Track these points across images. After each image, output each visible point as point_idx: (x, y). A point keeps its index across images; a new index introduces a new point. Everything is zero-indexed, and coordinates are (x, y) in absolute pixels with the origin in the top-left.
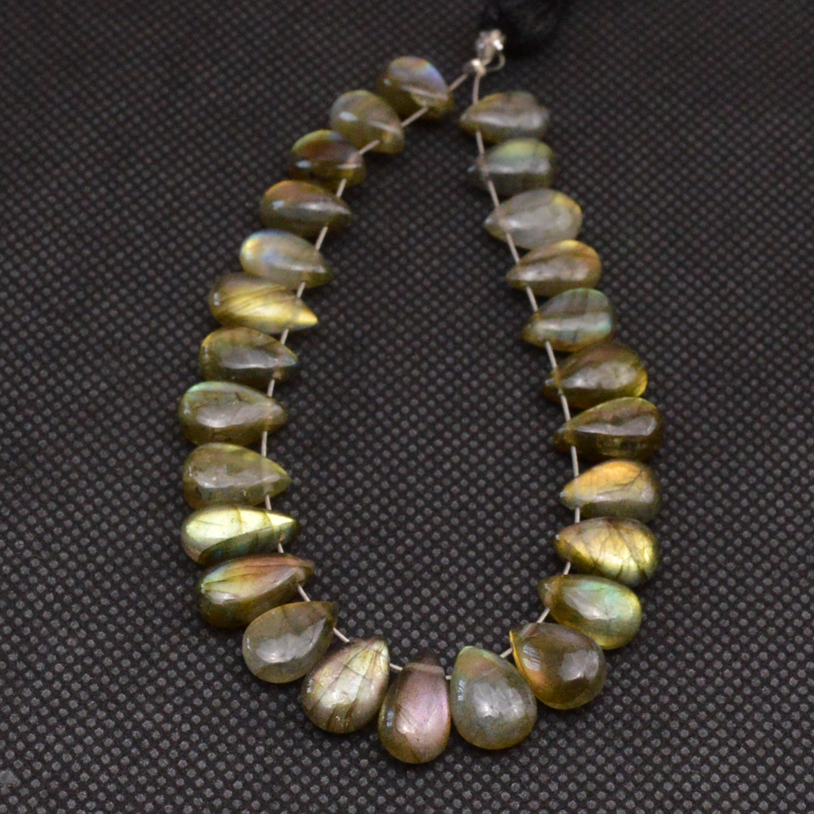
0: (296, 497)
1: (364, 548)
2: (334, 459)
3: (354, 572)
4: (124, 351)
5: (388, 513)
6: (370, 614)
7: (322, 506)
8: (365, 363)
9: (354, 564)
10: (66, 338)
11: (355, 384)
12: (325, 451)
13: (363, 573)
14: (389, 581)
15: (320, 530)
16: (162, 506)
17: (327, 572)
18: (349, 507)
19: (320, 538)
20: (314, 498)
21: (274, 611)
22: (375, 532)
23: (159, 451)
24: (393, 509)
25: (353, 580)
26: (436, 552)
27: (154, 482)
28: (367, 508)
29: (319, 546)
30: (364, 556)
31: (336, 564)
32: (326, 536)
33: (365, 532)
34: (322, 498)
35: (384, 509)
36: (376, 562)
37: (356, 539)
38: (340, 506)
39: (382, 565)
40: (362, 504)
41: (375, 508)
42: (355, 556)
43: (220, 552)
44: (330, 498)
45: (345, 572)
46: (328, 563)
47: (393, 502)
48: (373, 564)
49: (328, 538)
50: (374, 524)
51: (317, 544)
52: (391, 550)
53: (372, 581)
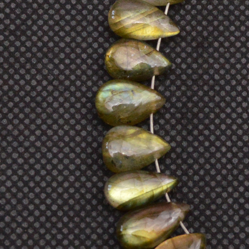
0: (173, 156)
1: (218, 190)
2: (196, 127)
3: (213, 207)
4: (56, 56)
5: (232, 163)
6: (225, 236)
7: (190, 161)
8: (211, 55)
9: (213, 202)
10: (17, 49)
12: (190, 121)
13: (219, 207)
14: (236, 212)
15: (190, 178)
16: (89, 167)
17: (196, 208)
18: (207, 161)
19: (190, 184)
20: (185, 156)
21: (166, 242)
22: (225, 178)
23: (84, 128)
24: (235, 161)
25: (213, 212)
27: (83, 150)
28: (219, 160)
29: (190, 190)
30: (219, 195)
31: (202, 201)
32: (194, 182)
33: (219, 178)
34: (190, 155)
35: (230, 161)
36: (227, 199)
37: (213, 184)
38: (202, 161)
39: (230, 201)
40: (215, 158)
41: (224, 160)
42: (213, 195)
43: (130, 205)
44: (195, 155)
45: (208, 207)
46: (197, 201)
47: (235, 155)
48: (225, 201)
49: (196, 184)
50: (224, 172)
51: (189, 188)
52: (236, 189)
53: (225, 212)
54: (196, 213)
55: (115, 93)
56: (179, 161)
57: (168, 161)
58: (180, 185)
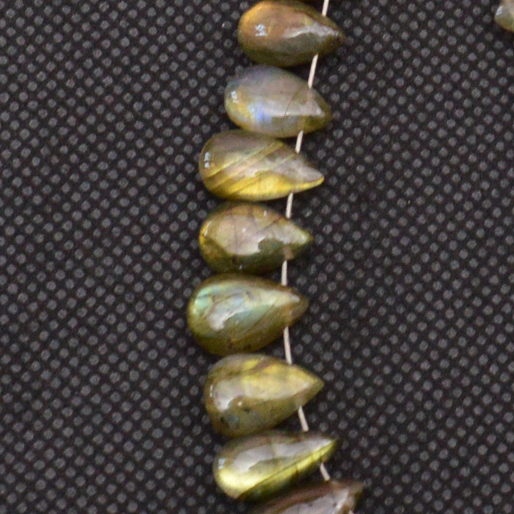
0: (331, 396)
2: (365, 343)
3: (406, 479)
4: (117, 242)
5: (433, 400)
7: (361, 403)
8: (384, 215)
9: (406, 470)
11: (376, 244)
12: (355, 334)
13: (416, 478)
14: (446, 484)
15: (363, 433)
16: (187, 431)
17: (377, 483)
18: (390, 400)
19: (364, 443)
20: (350, 394)
22: (421, 426)
23: (173, 363)
24: (438, 395)
25: (407, 489)
26: (491, 439)
27: (175, 402)
28: (410, 397)
29: (364, 453)
30: (414, 458)
31: (386, 471)
32: (370, 439)
33: (412, 427)
34: (359, 393)
35: (428, 396)
36: (428, 462)
37: (403, 439)
38: (380, 401)
39: (434, 465)
40: (403, 394)
41: (419, 396)
42: (405, 459)
43: (259, 492)
44: (368, 392)
45: (397, 480)
46: (377, 471)
47: (437, 385)
48: (425, 466)
49: (373, 442)
50: (420, 416)
51: (362, 450)
52: (442, 445)
53: (427, 486)
54: (378, 493)
55: (219, 300)
56: (342, 405)
57: (322, 407)
58: (345, 446)
